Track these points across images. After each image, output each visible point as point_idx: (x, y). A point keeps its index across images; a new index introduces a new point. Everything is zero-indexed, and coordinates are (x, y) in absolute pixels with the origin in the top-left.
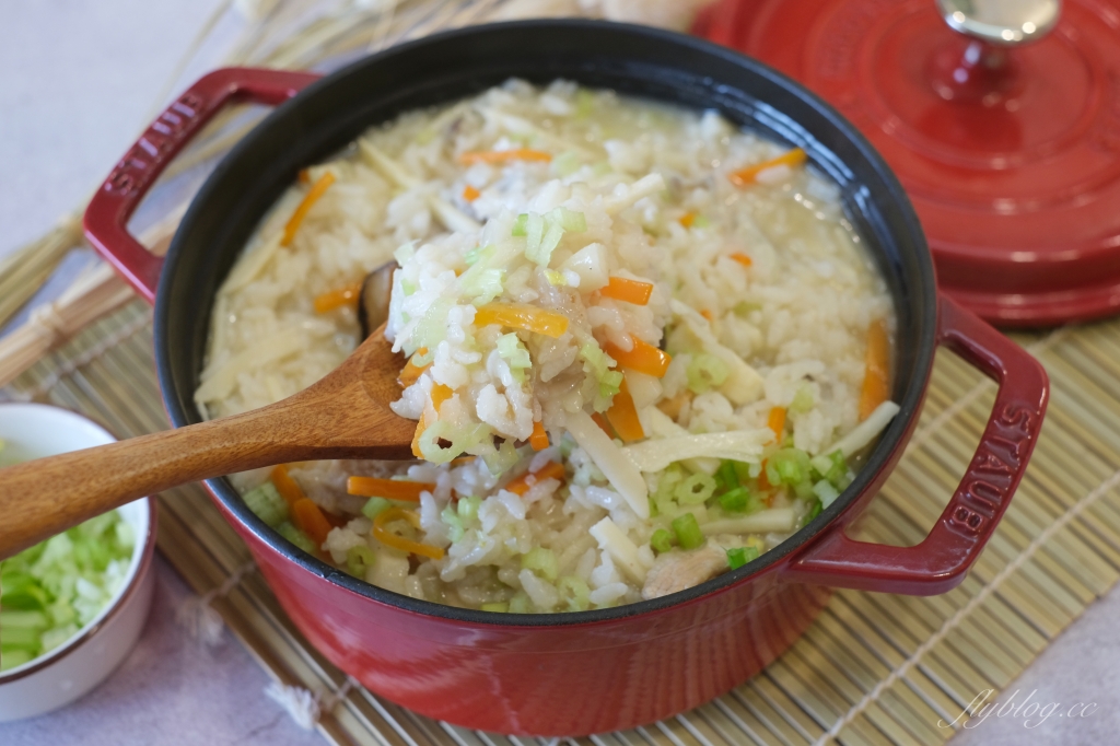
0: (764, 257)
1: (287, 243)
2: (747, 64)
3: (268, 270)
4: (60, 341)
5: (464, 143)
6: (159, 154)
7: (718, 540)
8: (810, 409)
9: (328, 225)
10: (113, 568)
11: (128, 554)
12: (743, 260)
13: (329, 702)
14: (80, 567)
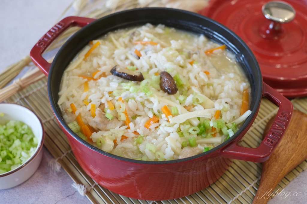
0: (213, 72)
1: (85, 60)
2: (212, 21)
3: (79, 67)
4: (21, 89)
5: (135, 38)
6: (51, 37)
7: (201, 145)
8: (227, 111)
9: (97, 55)
10: (32, 149)
11: (36, 146)
12: (207, 73)
13: (89, 189)
14: (23, 149)
